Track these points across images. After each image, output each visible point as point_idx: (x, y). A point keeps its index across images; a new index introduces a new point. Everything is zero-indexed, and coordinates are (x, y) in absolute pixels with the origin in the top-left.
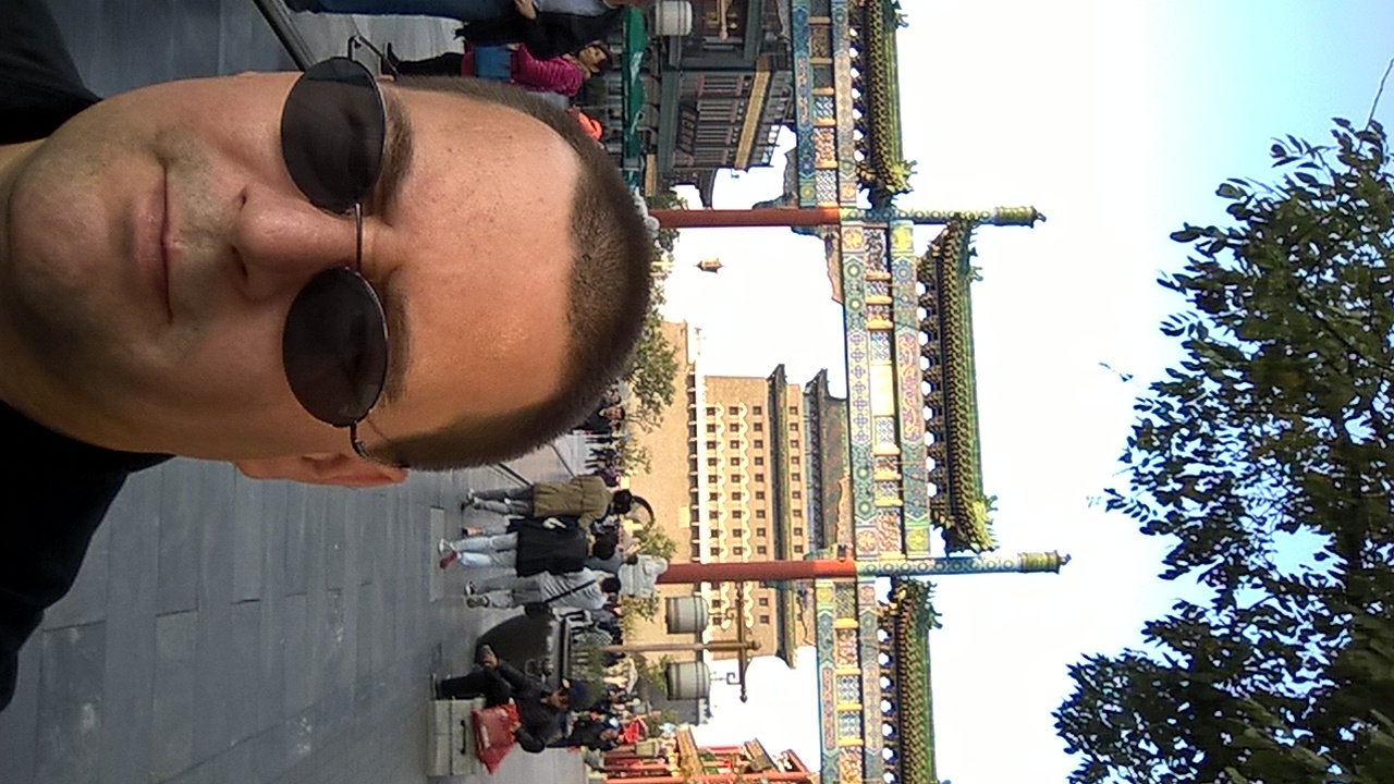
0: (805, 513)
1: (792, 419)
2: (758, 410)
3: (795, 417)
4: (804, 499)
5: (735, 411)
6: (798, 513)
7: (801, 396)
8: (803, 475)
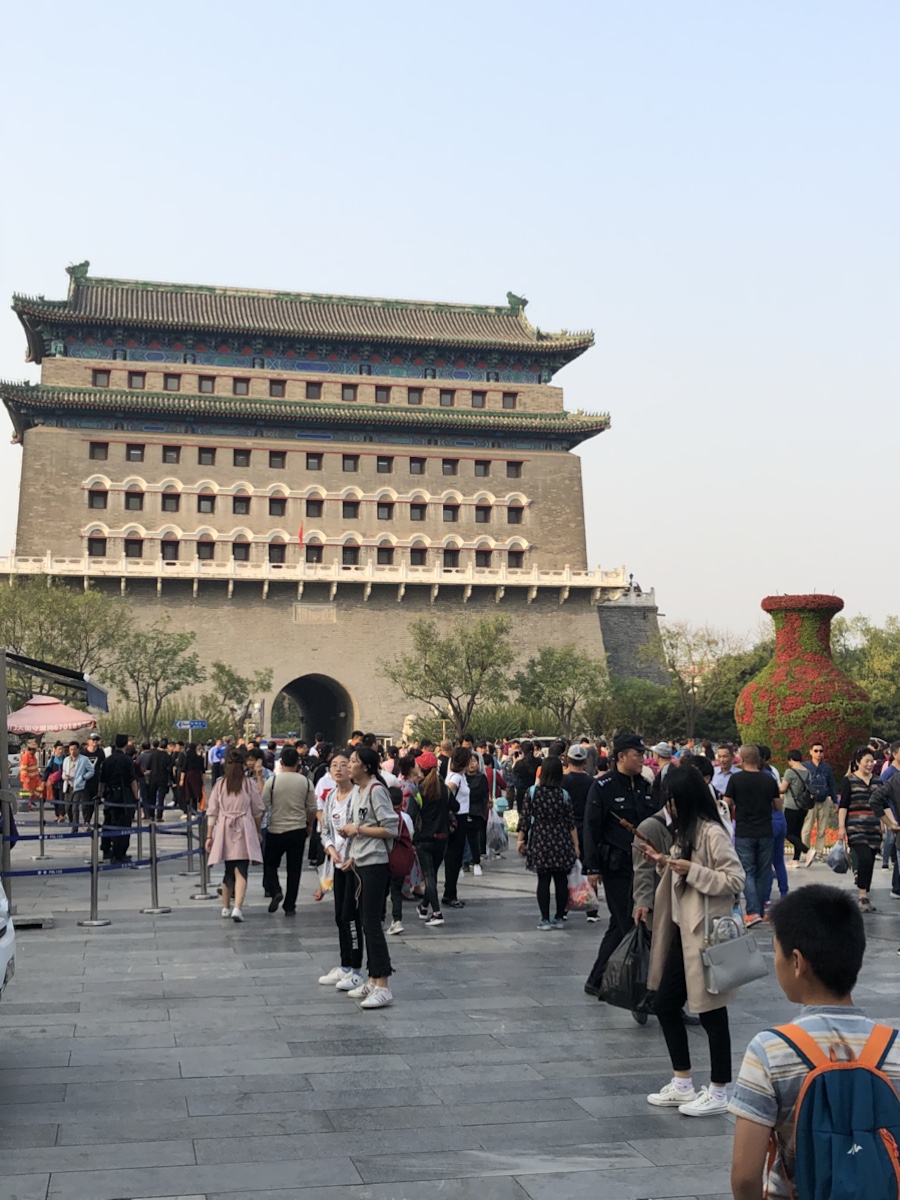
0: (314, 376)
1: (119, 381)
2: (99, 449)
3: (114, 375)
4: (284, 374)
5: (98, 497)
6: (314, 388)
7: (69, 360)
8: (239, 372)
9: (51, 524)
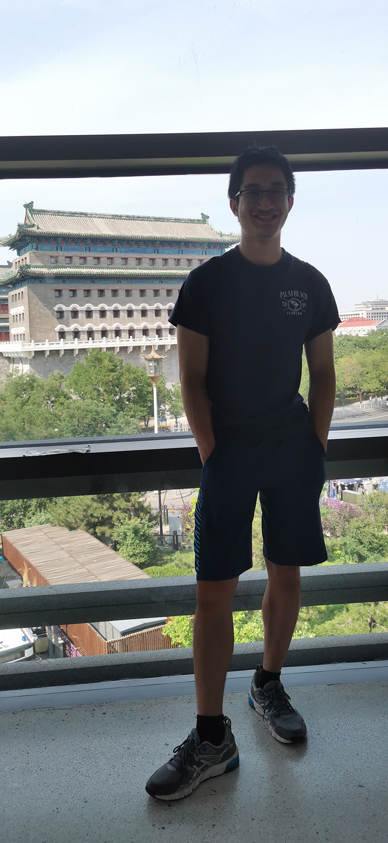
0: (138, 255)
1: (62, 261)
2: (58, 292)
3: (60, 258)
4: (127, 255)
6: (138, 260)
7: (39, 252)
8: (109, 255)
9: (43, 327)
